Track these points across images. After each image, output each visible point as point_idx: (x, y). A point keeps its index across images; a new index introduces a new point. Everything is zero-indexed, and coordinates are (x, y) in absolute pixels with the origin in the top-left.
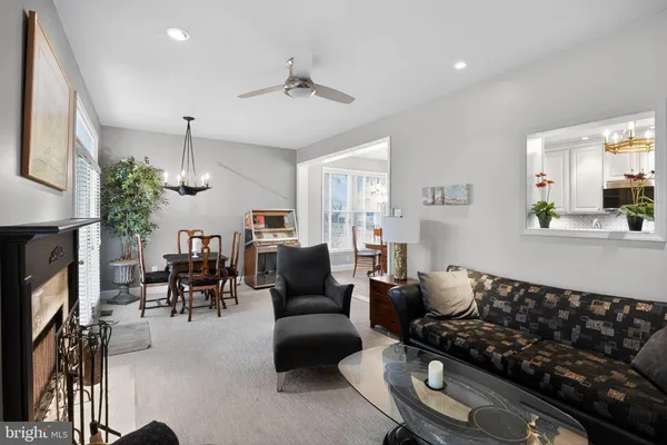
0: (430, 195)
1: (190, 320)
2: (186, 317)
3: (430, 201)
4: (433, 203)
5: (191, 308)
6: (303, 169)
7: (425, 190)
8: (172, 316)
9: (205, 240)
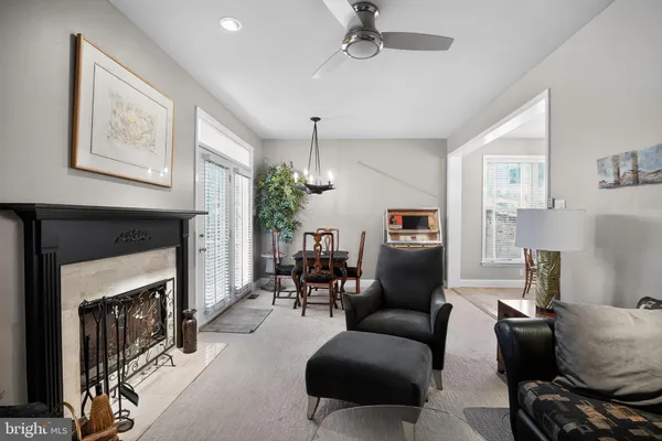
0: (611, 170)
1: (303, 314)
2: (300, 310)
3: (611, 180)
4: (617, 184)
5: (306, 303)
6: (455, 160)
7: (601, 163)
8: (295, 308)
9: (317, 236)
